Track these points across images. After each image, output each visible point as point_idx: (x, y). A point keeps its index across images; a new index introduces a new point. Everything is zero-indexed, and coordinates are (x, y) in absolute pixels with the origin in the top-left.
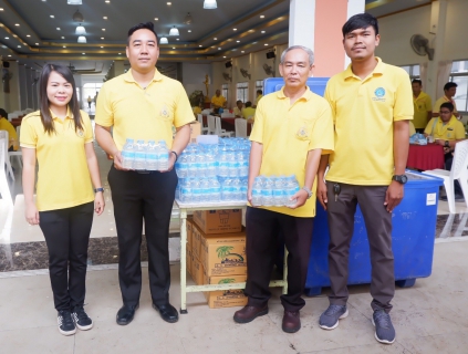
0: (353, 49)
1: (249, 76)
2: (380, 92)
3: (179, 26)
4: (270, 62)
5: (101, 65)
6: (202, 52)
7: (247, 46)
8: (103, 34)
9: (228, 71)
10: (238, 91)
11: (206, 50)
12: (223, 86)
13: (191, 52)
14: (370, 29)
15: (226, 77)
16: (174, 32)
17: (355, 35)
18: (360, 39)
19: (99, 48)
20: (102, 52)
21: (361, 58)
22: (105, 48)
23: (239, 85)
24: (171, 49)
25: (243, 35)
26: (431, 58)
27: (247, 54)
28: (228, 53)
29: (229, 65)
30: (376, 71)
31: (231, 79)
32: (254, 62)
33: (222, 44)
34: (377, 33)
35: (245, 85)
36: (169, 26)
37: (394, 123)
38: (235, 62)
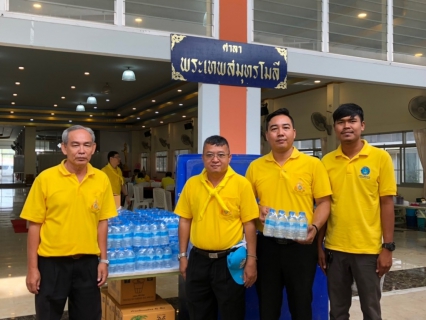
0: (342, 133)
1: (169, 146)
2: (366, 170)
3: (97, 94)
4: (188, 133)
5: (9, 130)
6: (121, 120)
7: (166, 117)
8: (14, 99)
9: (147, 140)
10: (157, 159)
11: (125, 119)
12: (143, 155)
13: (110, 121)
14: (357, 117)
15: (146, 146)
16: (92, 100)
17: (344, 122)
18: (348, 125)
19: (9, 113)
20: (12, 117)
21: (349, 141)
22: (15, 114)
23: (158, 154)
24: (89, 117)
25: (162, 106)
26: (329, 134)
27: (166, 125)
28: (146, 122)
29: (148, 134)
30: (362, 152)
31: (150, 148)
32: (173, 132)
33: (141, 114)
34: (362, 119)
35: (165, 154)
36: (87, 94)
37: (381, 198)
38: (154, 132)
